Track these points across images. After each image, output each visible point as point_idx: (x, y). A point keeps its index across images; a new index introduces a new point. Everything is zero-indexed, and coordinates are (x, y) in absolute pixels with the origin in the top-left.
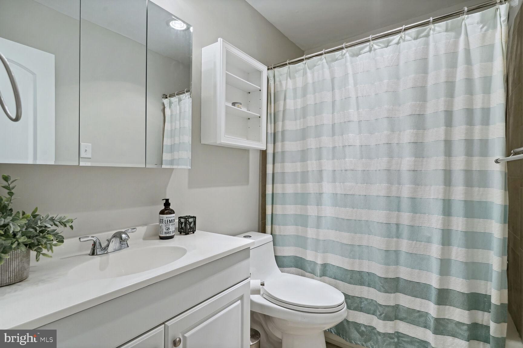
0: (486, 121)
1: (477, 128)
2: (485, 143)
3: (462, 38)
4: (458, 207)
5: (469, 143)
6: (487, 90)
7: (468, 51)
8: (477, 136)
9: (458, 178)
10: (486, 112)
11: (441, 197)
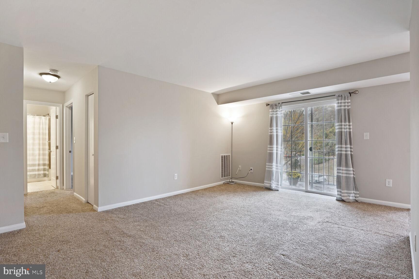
0: (45, 135)
1: (44, 136)
2: (45, 139)
3: (41, 120)
4: (41, 149)
5: (43, 138)
6: (46, 130)
7: (42, 123)
8: (44, 137)
9: (41, 144)
10: (46, 133)
11: (38, 148)
